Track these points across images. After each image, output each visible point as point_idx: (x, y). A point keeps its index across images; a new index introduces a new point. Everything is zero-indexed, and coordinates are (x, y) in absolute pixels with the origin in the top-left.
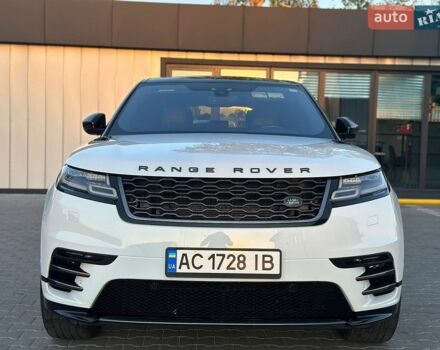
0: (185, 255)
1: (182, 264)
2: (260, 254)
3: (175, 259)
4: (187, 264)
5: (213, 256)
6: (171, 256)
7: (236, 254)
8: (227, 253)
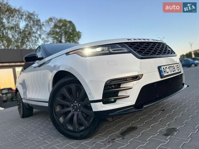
0: (163, 68)
1: (164, 72)
2: (176, 65)
3: (162, 70)
4: (165, 72)
5: (169, 68)
6: (161, 69)
7: (172, 65)
8: (171, 66)
